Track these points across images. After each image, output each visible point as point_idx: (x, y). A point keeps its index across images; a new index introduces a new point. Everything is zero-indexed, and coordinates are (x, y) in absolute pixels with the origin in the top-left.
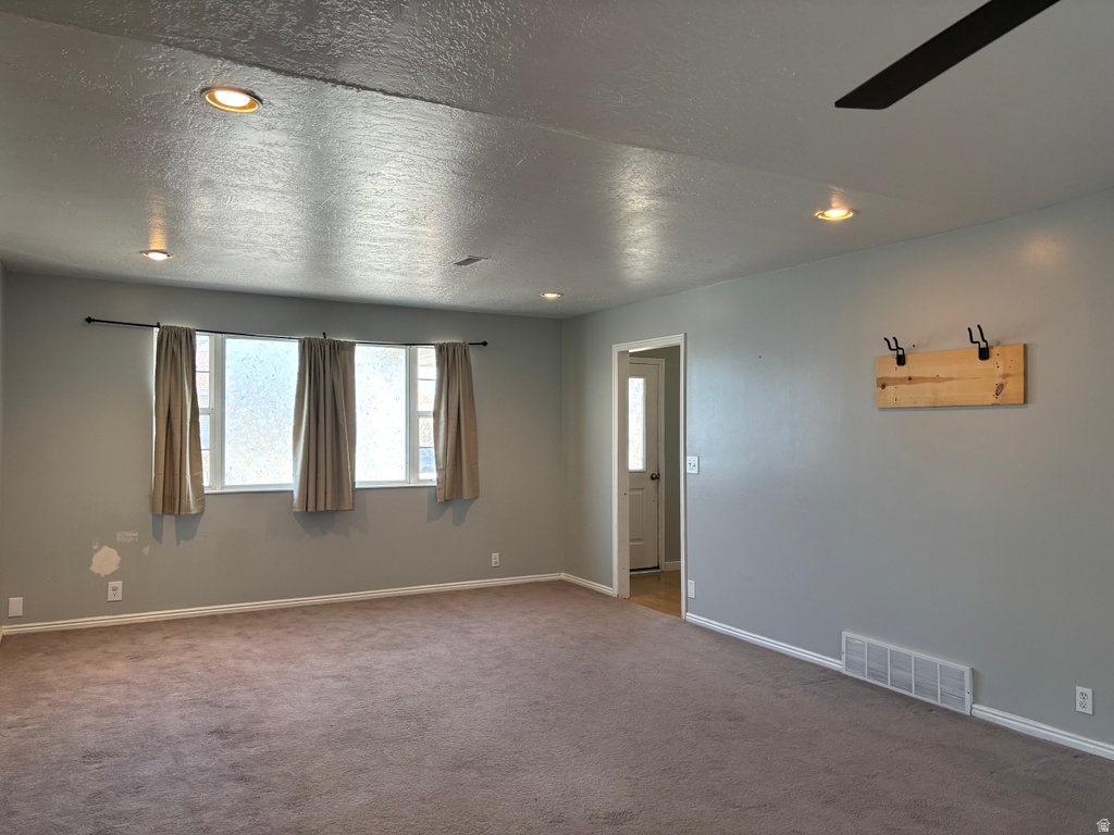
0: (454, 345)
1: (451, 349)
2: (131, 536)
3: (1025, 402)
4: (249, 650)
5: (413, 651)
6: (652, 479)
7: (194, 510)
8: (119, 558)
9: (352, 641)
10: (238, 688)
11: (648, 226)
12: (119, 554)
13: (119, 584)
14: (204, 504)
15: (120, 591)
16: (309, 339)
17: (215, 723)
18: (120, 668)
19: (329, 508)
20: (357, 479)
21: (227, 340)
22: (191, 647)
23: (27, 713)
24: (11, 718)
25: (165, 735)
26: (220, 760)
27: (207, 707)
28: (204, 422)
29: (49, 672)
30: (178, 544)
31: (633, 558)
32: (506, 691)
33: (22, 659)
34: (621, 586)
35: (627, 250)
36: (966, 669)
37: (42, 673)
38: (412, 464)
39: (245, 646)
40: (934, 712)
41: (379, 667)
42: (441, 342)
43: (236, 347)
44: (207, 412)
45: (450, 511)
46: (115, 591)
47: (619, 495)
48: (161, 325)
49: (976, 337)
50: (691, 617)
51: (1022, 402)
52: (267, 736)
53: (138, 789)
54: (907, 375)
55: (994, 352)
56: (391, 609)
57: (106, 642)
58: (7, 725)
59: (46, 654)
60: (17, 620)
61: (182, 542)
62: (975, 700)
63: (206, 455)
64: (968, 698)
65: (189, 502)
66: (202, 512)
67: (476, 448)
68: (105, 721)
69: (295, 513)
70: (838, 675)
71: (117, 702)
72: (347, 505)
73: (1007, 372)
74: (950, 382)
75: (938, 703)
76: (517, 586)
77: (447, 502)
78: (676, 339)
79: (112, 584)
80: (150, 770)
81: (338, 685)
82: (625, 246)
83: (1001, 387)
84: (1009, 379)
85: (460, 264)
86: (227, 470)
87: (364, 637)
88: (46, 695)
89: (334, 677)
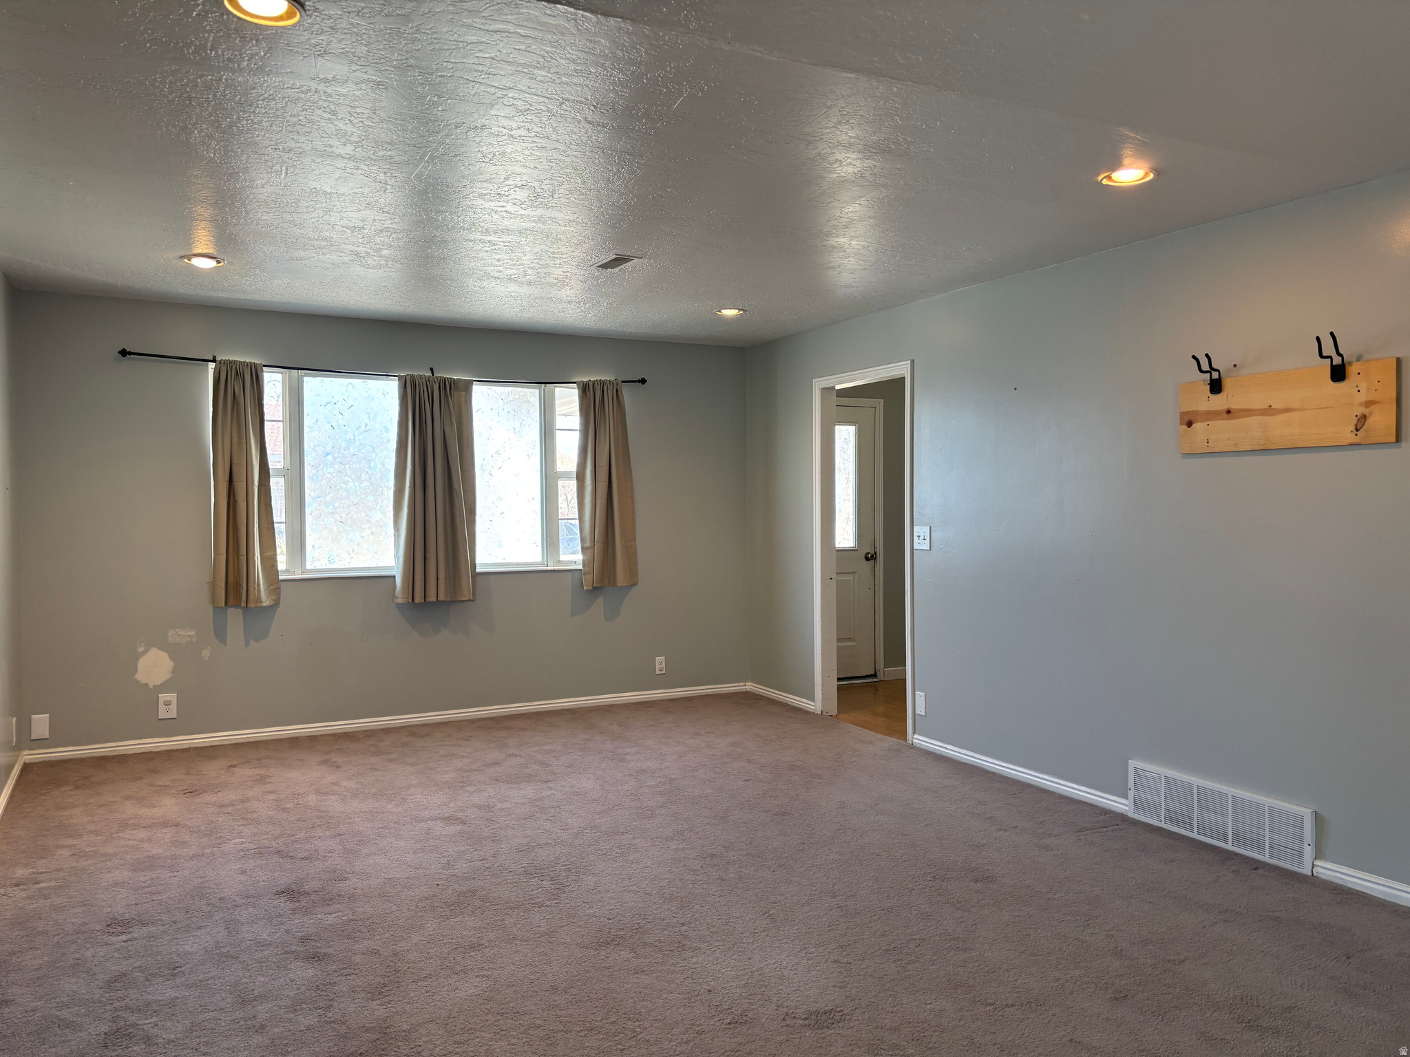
0: (602, 383)
1: (598, 388)
2: (185, 634)
3: (1398, 439)
4: (336, 784)
5: (551, 785)
6: (867, 559)
7: (266, 601)
8: (172, 664)
9: (471, 770)
10: (319, 833)
11: (862, 201)
12: (171, 658)
13: (172, 697)
14: (279, 593)
15: (174, 707)
16: (412, 376)
17: (285, 880)
18: (168, 806)
19: (441, 598)
20: (478, 560)
21: (306, 379)
22: (263, 780)
23: (41, 865)
24: (21, 872)
25: (218, 895)
26: (288, 931)
27: (276, 858)
28: (277, 486)
29: (77, 811)
30: (247, 644)
31: (841, 664)
32: (672, 839)
33: (45, 794)
34: (825, 699)
35: (833, 241)
36: (1307, 813)
37: (68, 812)
38: (550, 539)
39: (330, 778)
40: (1260, 871)
41: (505, 805)
42: (585, 380)
43: (316, 387)
44: (282, 473)
45: (600, 602)
46: (168, 705)
47: (823, 579)
48: (218, 359)
49: (1328, 349)
50: (919, 740)
51: (1394, 440)
52: (352, 898)
53: (174, 970)
54: (1225, 407)
55: (1352, 370)
56: (524, 729)
57: (154, 771)
58: (14, 881)
59: (77, 787)
60: (41, 743)
61: (252, 642)
62: (1319, 855)
63: (280, 529)
64: (1309, 851)
65: (259, 591)
66: (276, 604)
67: (634, 520)
68: (142, 877)
69: (398, 605)
70: (1123, 818)
71: (160, 851)
72: (466, 594)
73: (1370, 398)
74: (1288, 415)
75: (1266, 858)
76: (689, 699)
77: (596, 590)
78: (900, 369)
79: (163, 697)
80: (191, 945)
81: (451, 830)
82: (829, 234)
83: (1364, 418)
84: (1375, 408)
85: (605, 266)
86: (308, 549)
87: (487, 765)
88: (70, 841)
89: (445, 819)
